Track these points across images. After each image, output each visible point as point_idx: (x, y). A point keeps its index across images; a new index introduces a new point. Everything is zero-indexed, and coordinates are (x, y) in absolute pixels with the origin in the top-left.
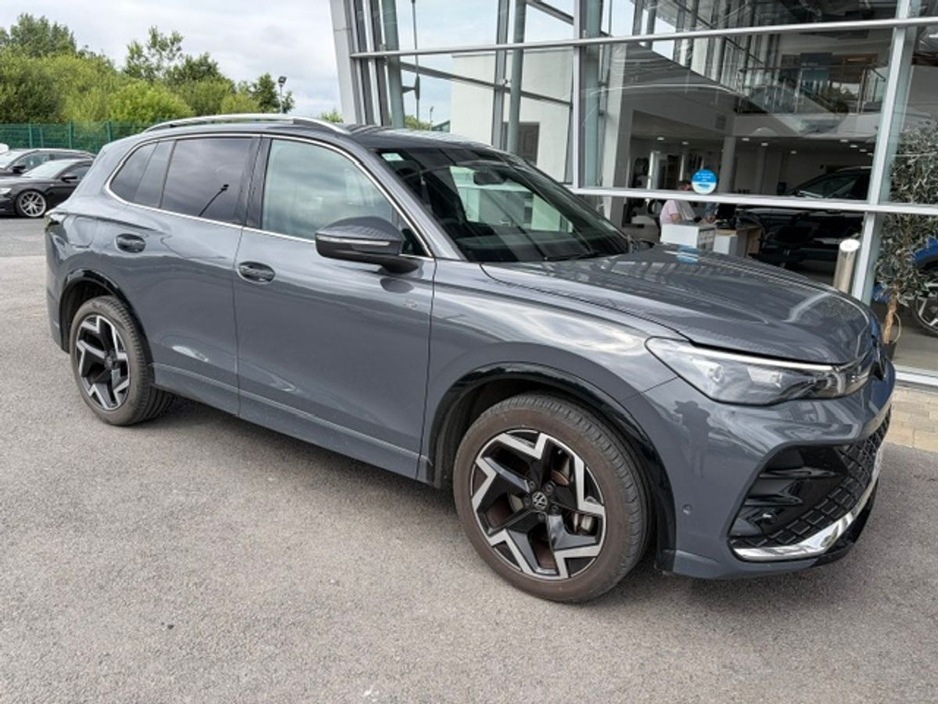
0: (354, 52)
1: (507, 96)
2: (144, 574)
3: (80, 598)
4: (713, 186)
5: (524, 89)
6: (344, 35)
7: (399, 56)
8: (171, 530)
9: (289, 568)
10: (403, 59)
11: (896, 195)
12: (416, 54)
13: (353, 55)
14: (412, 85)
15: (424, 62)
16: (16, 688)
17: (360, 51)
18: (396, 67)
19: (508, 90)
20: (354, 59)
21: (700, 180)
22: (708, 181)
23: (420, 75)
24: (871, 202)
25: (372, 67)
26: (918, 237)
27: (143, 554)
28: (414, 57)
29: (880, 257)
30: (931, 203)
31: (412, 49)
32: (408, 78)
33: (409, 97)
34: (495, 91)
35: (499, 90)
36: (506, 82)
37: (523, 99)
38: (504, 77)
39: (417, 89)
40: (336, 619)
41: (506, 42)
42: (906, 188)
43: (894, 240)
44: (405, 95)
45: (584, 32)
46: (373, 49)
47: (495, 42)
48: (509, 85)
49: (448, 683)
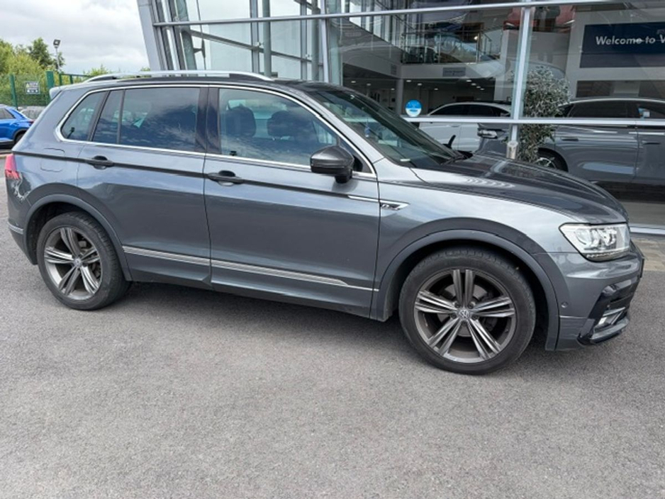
0: (155, 22)
1: (262, 55)
2: (125, 392)
3: (86, 414)
4: (419, 110)
5: (273, 49)
6: (147, 9)
7: (189, 25)
8: (128, 365)
9: (224, 376)
10: (193, 28)
11: (526, 113)
12: (201, 24)
13: (155, 24)
14: (200, 47)
15: (206, 30)
16: (75, 473)
17: (160, 22)
18: (187, 34)
19: (262, 50)
20: (156, 27)
21: (411, 107)
22: (416, 107)
23: (205, 40)
24: (515, 118)
25: (169, 33)
26: (540, 138)
27: (116, 382)
28: (199, 26)
29: (520, 151)
30: (546, 116)
31: (197, 20)
32: (197, 42)
33: (199, 55)
34: (252, 51)
35: (255, 50)
36: (260, 44)
37: (273, 57)
38: (258, 41)
39: (203, 50)
40: (271, 399)
41: (257, 16)
42: (531, 107)
43: (526, 141)
44: (196, 54)
45: (328, 9)
46: (170, 20)
47: (249, 17)
48: (262, 47)
49: (359, 420)
